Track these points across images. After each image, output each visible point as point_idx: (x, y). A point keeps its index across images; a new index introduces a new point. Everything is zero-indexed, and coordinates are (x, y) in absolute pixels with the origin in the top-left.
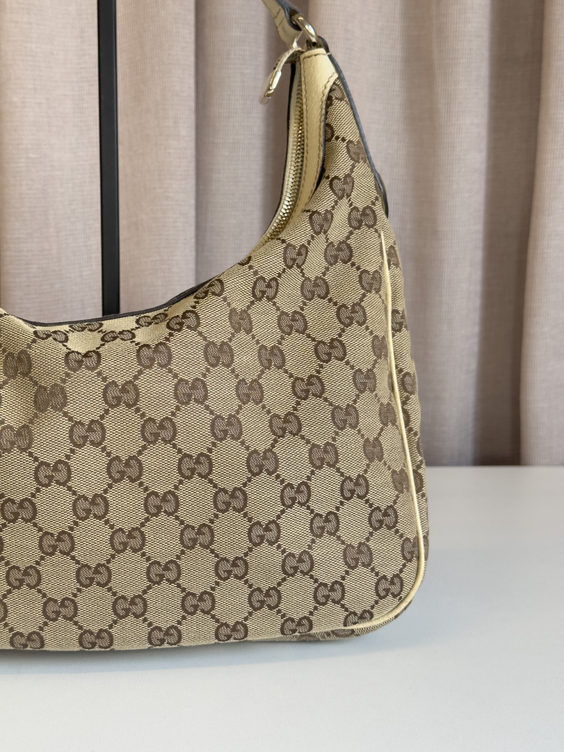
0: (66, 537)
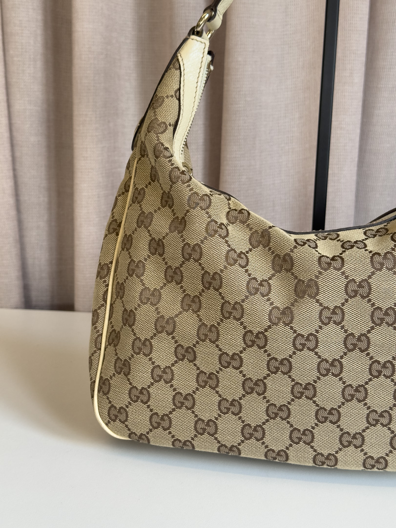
0: (311, 387)
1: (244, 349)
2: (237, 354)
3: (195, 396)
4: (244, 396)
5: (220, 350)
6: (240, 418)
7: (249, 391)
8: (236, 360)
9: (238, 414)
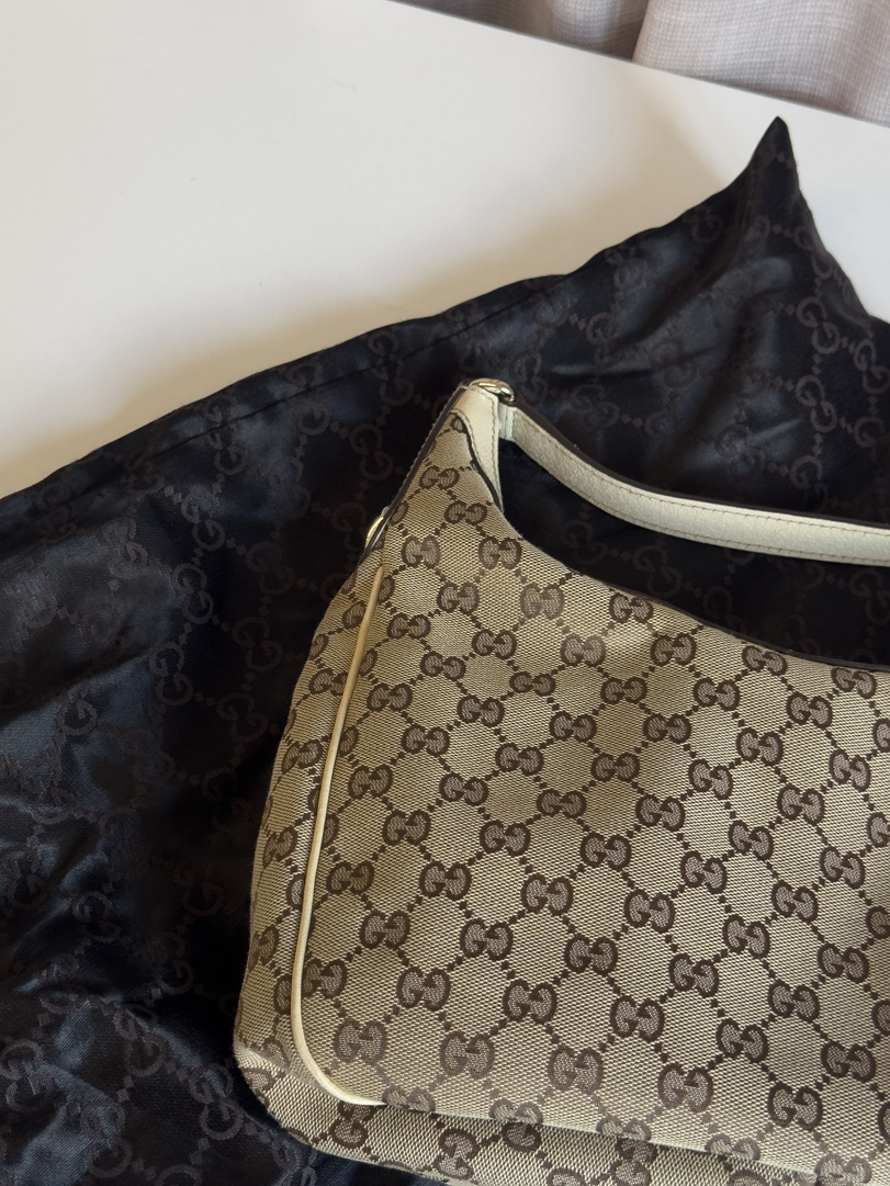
1: (681, 889)
2: (666, 898)
3: (558, 990)
4: (671, 993)
5: (631, 884)
6: (658, 1048)
7: (683, 983)
8: (660, 909)
9: (653, 1038)
